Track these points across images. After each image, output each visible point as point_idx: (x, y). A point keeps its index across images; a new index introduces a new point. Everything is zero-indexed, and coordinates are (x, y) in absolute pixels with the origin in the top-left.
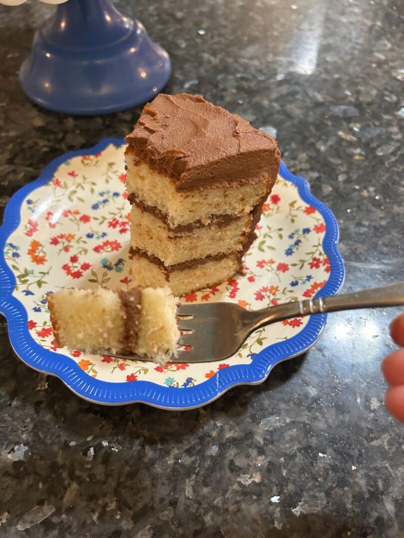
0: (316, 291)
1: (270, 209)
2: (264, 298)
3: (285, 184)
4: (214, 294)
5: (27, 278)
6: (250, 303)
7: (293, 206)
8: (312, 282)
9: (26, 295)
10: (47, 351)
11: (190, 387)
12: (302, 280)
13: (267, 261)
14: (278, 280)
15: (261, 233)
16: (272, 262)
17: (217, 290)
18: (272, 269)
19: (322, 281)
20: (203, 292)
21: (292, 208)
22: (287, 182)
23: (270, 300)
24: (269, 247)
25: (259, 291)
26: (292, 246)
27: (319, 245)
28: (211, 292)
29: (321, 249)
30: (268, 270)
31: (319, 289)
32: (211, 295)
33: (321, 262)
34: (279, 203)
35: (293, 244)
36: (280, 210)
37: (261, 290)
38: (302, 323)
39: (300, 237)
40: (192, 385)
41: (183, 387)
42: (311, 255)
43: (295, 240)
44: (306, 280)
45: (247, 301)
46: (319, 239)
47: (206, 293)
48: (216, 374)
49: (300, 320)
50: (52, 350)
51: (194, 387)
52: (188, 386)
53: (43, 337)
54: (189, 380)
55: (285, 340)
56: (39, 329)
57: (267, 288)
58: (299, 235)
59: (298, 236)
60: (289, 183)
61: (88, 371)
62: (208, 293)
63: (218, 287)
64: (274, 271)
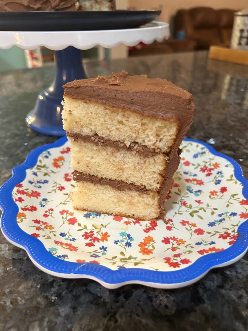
0: (210, 252)
1: (216, 195)
2: (169, 243)
3: (236, 183)
4: (135, 224)
5: (41, 168)
6: (155, 241)
7: (234, 197)
8: (213, 246)
9: (33, 174)
10: (13, 199)
11: (60, 259)
12: (206, 243)
13: (190, 223)
14: (190, 238)
15: (199, 206)
16: (194, 225)
17: (139, 223)
18: (191, 229)
19: (221, 248)
20: (128, 219)
21: (232, 198)
22: (238, 181)
23: (172, 246)
24: (199, 216)
25: (169, 237)
26: (217, 221)
27: (237, 225)
28: (133, 222)
29: (236, 228)
30: (187, 229)
31: (214, 252)
32: (132, 224)
33: (230, 236)
34: (225, 193)
35: (219, 220)
36: (223, 197)
37: (171, 238)
38: (179, 267)
39: (226, 217)
40: (62, 259)
41: (56, 257)
42: (226, 230)
43: (222, 218)
44: (209, 244)
45: (154, 239)
46: (239, 222)
47: (129, 221)
48: (85, 263)
49: (180, 264)
50: (14, 200)
51: (63, 261)
52: (60, 258)
53: (18, 193)
54: (64, 256)
55: (155, 270)
56: (21, 189)
57: (177, 238)
58: (227, 216)
59: (225, 216)
60: (239, 182)
61: (19, 218)
62: (132, 221)
63: (141, 222)
64: (191, 232)
